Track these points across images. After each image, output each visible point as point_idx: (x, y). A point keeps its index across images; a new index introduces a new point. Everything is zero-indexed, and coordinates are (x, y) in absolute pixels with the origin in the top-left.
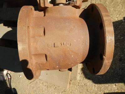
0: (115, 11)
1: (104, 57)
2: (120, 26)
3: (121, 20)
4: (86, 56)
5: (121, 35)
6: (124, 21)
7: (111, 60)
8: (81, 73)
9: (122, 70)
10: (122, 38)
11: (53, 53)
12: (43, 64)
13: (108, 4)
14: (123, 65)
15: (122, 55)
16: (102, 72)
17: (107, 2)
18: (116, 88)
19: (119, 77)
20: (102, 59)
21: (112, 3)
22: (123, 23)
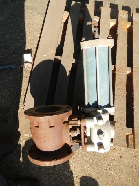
0: (78, 164)
1: (38, 160)
2: (65, 168)
3: (70, 169)
4: (39, 148)
5: (58, 168)
6: (69, 171)
7: (36, 164)
8: (30, 137)
9: (33, 169)
10: (57, 169)
11: (40, 131)
12: (33, 124)
13: (84, 159)
14: (36, 170)
15: (43, 169)
16: (30, 158)
17: (86, 158)
18: (19, 164)
19: (27, 167)
20: (36, 159)
21: (84, 162)
22: (68, 170)
